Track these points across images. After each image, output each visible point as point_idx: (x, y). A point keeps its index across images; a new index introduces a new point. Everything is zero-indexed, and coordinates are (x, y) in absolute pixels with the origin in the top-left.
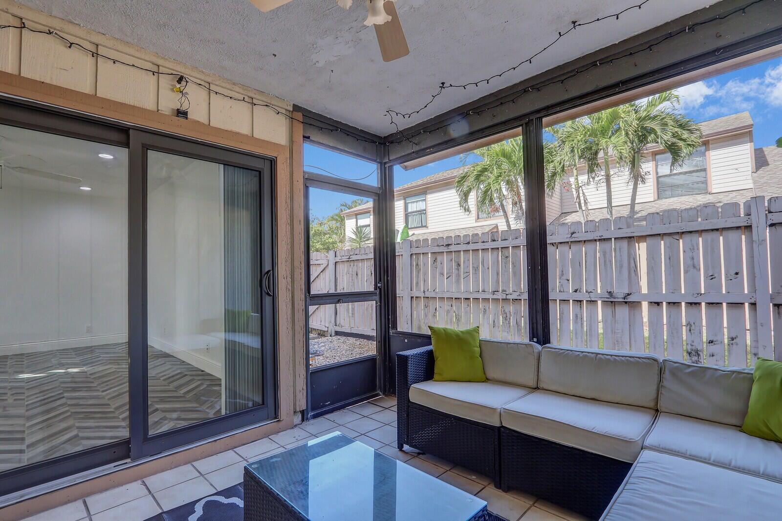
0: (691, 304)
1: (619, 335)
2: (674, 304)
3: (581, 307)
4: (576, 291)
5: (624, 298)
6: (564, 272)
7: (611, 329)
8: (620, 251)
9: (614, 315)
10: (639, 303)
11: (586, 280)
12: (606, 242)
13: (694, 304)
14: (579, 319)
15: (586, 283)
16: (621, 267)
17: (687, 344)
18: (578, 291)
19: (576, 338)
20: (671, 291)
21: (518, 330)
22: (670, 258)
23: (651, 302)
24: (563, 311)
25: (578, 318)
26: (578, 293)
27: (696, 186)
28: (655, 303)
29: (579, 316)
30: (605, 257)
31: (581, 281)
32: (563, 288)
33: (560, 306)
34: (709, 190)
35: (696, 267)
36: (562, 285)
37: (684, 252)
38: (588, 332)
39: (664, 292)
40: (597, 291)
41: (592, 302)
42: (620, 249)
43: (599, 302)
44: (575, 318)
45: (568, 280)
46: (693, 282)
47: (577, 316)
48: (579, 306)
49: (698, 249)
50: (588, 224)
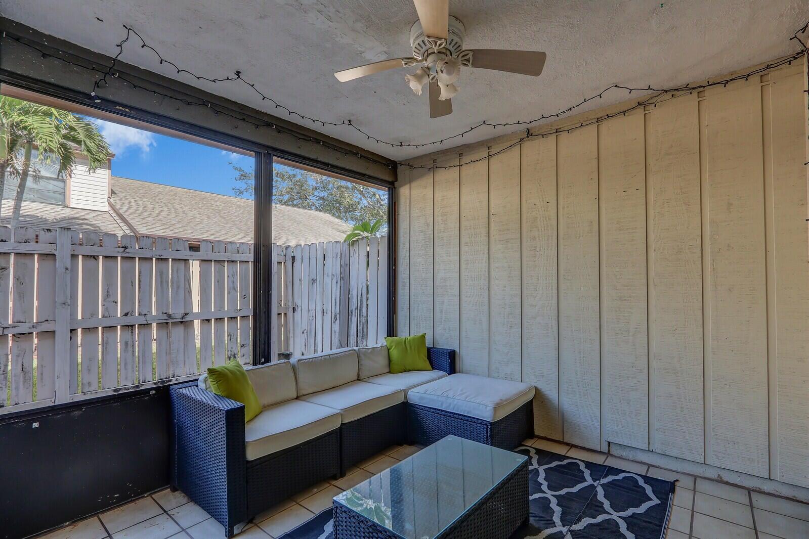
0: (231, 318)
1: (173, 356)
2: (219, 320)
3: (132, 333)
4: (126, 315)
5: (182, 318)
6: (111, 293)
7: (166, 350)
8: (177, 272)
9: (169, 336)
10: (192, 321)
11: (139, 302)
12: (163, 262)
13: (233, 319)
14: (130, 348)
15: (139, 306)
16: (178, 287)
17: (228, 351)
18: (129, 314)
19: (126, 369)
20: (218, 309)
21: (25, 381)
22: (218, 282)
23: (203, 320)
24: (107, 341)
25: (128, 345)
26: (129, 317)
27: (51, 194)
28: (206, 320)
29: (130, 343)
30: (161, 278)
31: (134, 303)
32: (108, 312)
33: (103, 335)
34: (67, 203)
35: (235, 289)
36: (107, 309)
37: (228, 276)
38: (141, 359)
39: (213, 310)
40: (152, 312)
41: (146, 326)
42: (177, 270)
43: (154, 325)
44: (124, 347)
45: (116, 302)
46: (233, 301)
47: (127, 343)
48: (130, 331)
49: (237, 275)
50: (143, 240)
